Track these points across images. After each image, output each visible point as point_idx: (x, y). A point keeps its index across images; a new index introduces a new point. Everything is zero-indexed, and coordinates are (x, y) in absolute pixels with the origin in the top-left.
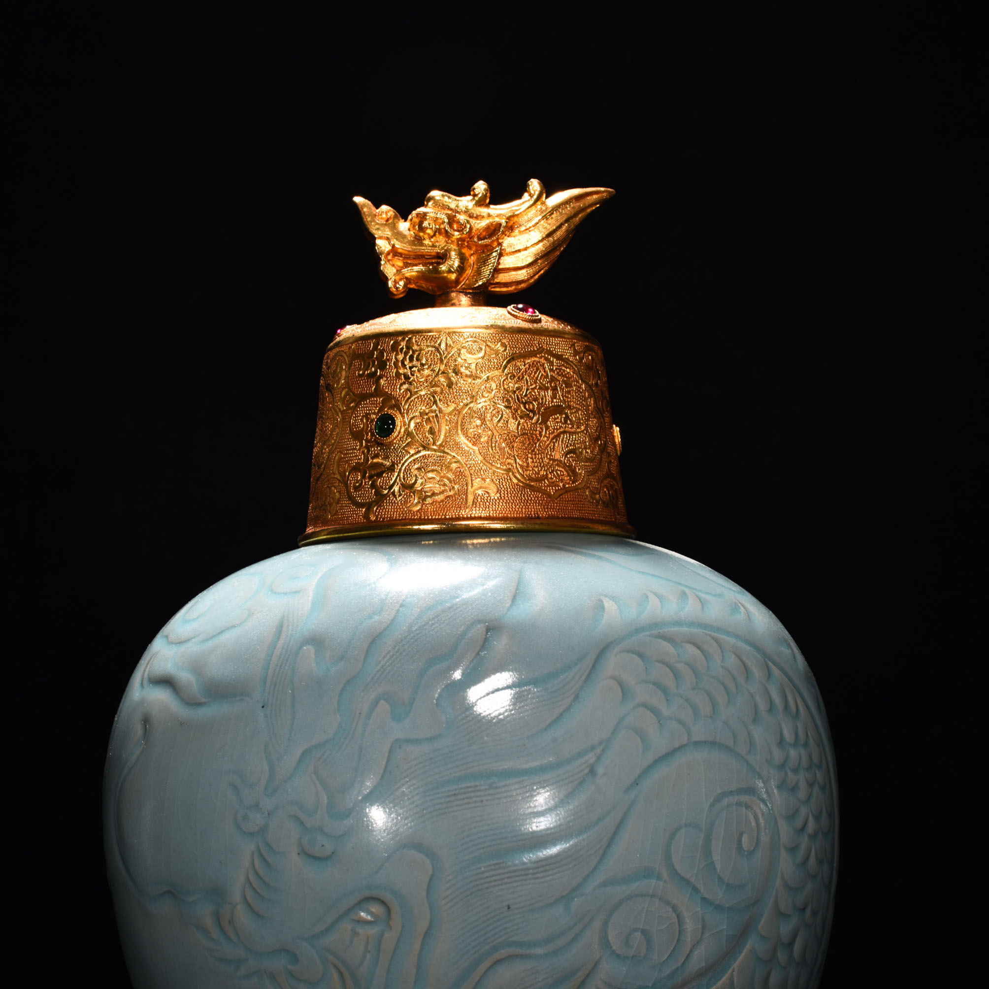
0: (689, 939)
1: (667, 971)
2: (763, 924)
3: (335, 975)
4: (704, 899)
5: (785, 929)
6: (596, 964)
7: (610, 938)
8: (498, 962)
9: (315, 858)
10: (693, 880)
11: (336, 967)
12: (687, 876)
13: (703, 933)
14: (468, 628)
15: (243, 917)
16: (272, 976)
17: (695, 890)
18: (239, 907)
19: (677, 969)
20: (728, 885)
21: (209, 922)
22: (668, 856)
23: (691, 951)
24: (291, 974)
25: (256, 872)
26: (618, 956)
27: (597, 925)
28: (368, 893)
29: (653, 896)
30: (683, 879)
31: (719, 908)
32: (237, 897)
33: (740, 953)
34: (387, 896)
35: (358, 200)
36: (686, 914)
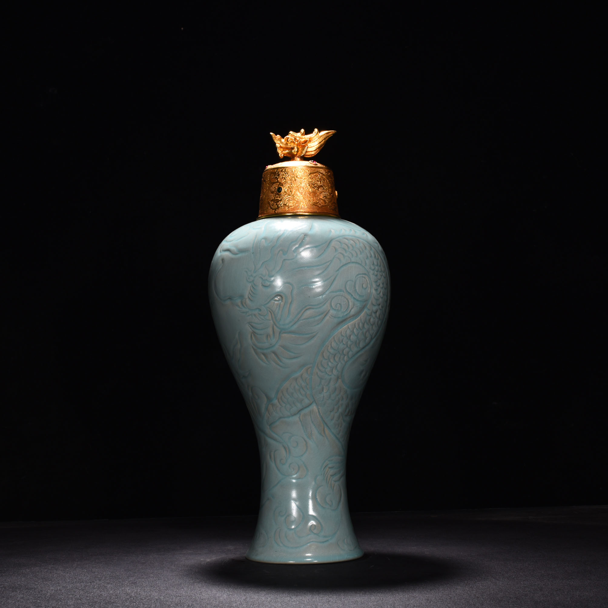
0: (350, 307)
1: (345, 314)
2: (368, 306)
3: (270, 313)
4: (354, 298)
5: (375, 308)
6: (329, 311)
7: (332, 305)
8: (307, 309)
9: (265, 286)
10: (351, 293)
11: (270, 312)
12: (350, 292)
13: (354, 306)
14: (300, 235)
15: (248, 301)
16: (255, 315)
17: (352, 295)
18: (247, 299)
19: (348, 314)
20: (360, 295)
21: (240, 304)
22: (345, 287)
23: (351, 310)
24: (260, 314)
25: (251, 290)
26: (334, 309)
27: (329, 302)
28: (277, 294)
29: (342, 296)
30: (349, 293)
31: (358, 300)
32: (247, 297)
33: (363, 312)
34: (282, 294)
35: (271, 133)
36: (350, 301)
